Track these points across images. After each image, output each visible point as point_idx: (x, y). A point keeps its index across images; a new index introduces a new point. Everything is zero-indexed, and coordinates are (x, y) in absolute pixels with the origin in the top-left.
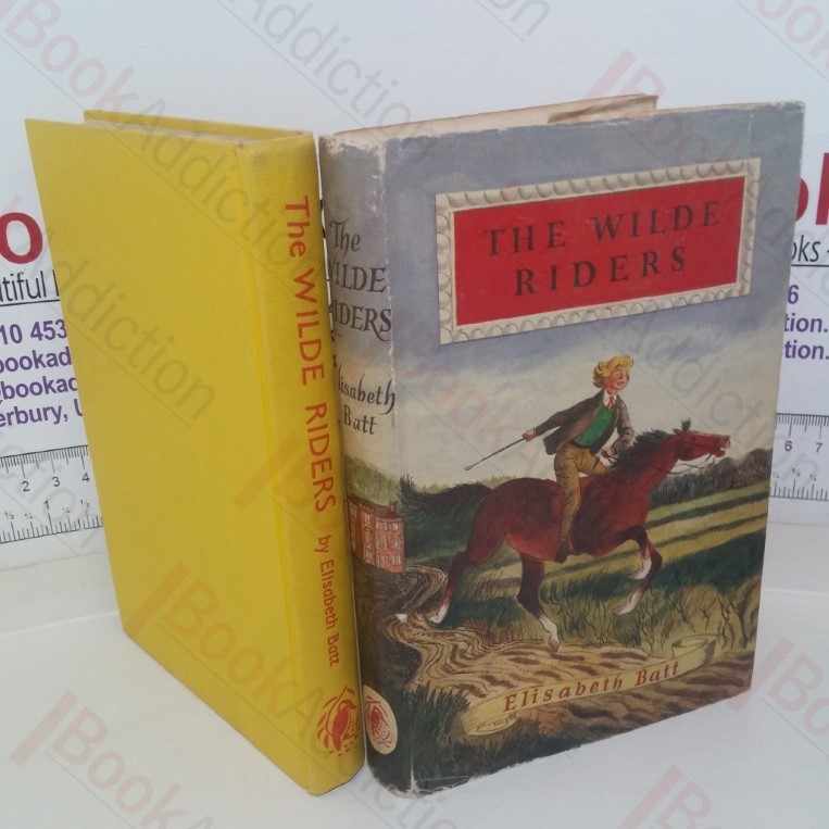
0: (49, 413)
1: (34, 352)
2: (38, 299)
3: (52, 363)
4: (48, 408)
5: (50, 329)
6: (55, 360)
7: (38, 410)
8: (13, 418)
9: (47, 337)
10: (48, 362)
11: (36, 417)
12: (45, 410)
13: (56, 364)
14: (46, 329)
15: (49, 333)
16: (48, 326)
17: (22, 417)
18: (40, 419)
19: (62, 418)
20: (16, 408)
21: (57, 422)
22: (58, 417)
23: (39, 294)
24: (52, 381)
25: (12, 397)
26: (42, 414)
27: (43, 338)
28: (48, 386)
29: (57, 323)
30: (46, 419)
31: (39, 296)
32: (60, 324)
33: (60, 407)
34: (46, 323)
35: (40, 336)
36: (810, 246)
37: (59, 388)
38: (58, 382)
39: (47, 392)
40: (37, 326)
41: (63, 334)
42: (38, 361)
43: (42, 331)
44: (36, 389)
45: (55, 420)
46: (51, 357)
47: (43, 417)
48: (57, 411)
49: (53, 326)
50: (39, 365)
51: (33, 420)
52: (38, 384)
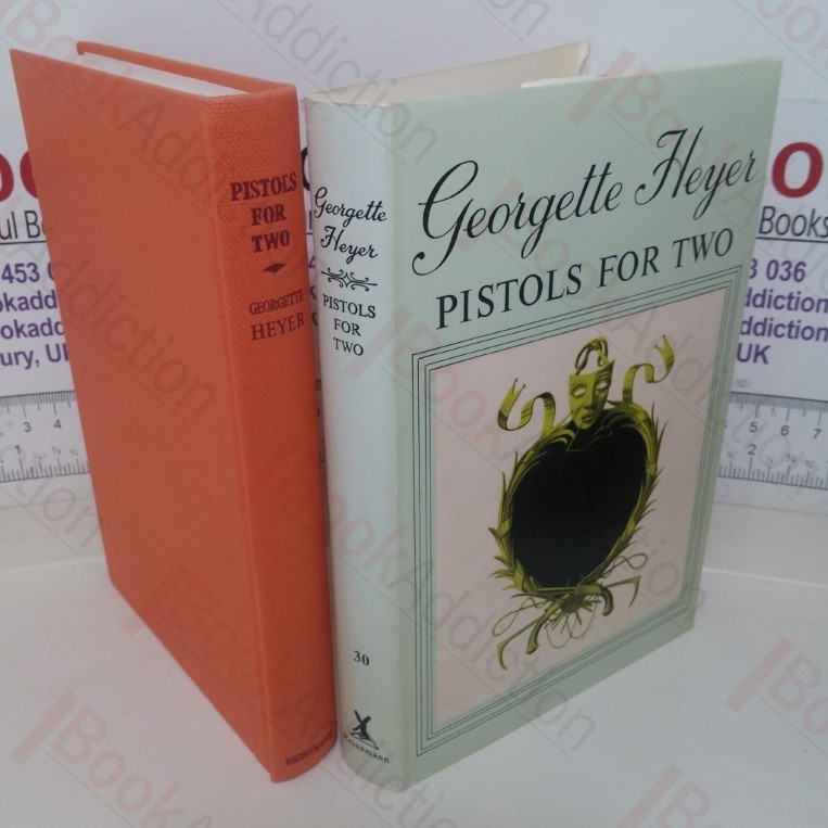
0: (21, 357)
1: (5, 295)
2: (9, 240)
3: (24, 306)
4: (20, 353)
5: (23, 272)
6: (26, 304)
7: (9, 355)
9: (18, 280)
10: (20, 306)
11: (6, 360)
12: (16, 355)
13: (28, 308)
14: (17, 271)
15: (21, 276)
16: (20, 268)
18: (11, 363)
19: (34, 364)
21: (28, 367)
22: (29, 361)
23: (10, 235)
24: (23, 326)
26: (13, 359)
27: (14, 281)
28: (19, 331)
29: (28, 266)
30: (17, 363)
31: (10, 238)
33: (31, 353)
34: (17, 266)
35: (10, 278)
37: (30, 332)
38: (29, 326)
39: (18, 336)
40: (8, 268)
41: (34, 277)
42: (9, 304)
43: (13, 274)
44: (7, 333)
45: (26, 365)
46: (23, 301)
47: (14, 362)
48: (28, 356)
49: (24, 268)
50: (10, 308)
51: (4, 364)
52: (8, 327)
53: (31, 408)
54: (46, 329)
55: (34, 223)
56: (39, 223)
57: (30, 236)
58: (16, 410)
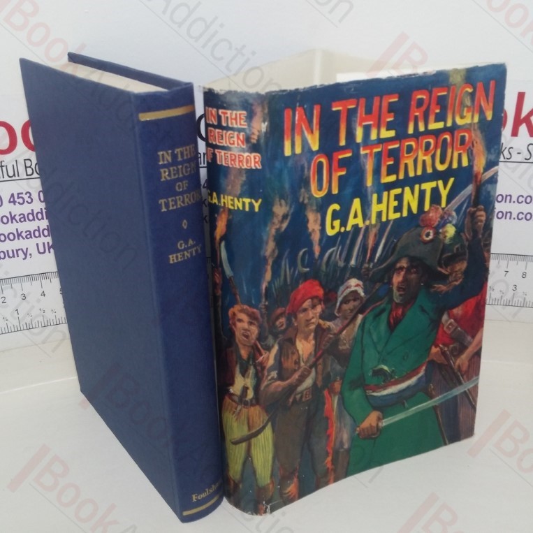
0: (20, 252)
1: (10, 213)
2: (14, 178)
3: (22, 220)
4: (19, 249)
5: (22, 198)
6: (24, 218)
7: (13, 251)
9: (19, 203)
10: (20, 219)
11: (11, 255)
12: (17, 251)
13: (25, 220)
14: (18, 198)
15: (21, 201)
16: (20, 196)
17: (2, 255)
18: (14, 256)
19: (28, 256)
22: (25, 254)
24: (22, 232)
26: (15, 254)
27: (17, 203)
28: (19, 235)
29: (26, 194)
30: (18, 256)
31: (14, 176)
32: (28, 195)
33: (27, 249)
34: (18, 194)
35: (14, 202)
36: (507, 150)
37: (26, 236)
38: (26, 232)
39: (19, 239)
40: (12, 195)
41: (29, 200)
42: (13, 218)
43: (16, 199)
44: (12, 237)
45: (24, 257)
46: (22, 216)
48: (25, 251)
49: (24, 196)
50: (14, 221)
51: (9, 257)
52: (12, 233)
53: (26, 285)
54: (37, 234)
55: (30, 167)
56: (33, 166)
57: (27, 175)
58: (17, 286)
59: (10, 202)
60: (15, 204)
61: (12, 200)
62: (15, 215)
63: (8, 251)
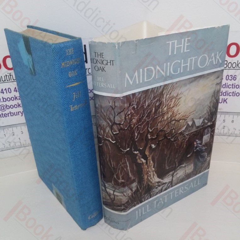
1: (15, 96)
4: (19, 112)
7: (16, 112)
8: (9, 114)
10: (19, 98)
11: (16, 114)
12: (18, 112)
17: (12, 114)
18: (17, 115)
20: (10, 112)
21: (22, 116)
22: (22, 114)
25: (9, 109)
39: (19, 107)
47: (18, 114)
51: (15, 115)
52: (16, 105)
53: (22, 127)
58: (19, 128)
59: (14, 91)
60: (17, 92)
61: (15, 90)
62: (17, 97)
63: (14, 113)
